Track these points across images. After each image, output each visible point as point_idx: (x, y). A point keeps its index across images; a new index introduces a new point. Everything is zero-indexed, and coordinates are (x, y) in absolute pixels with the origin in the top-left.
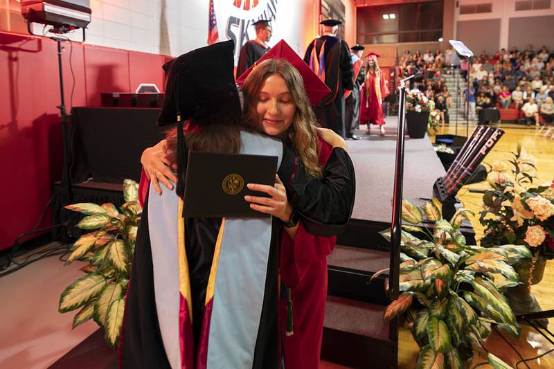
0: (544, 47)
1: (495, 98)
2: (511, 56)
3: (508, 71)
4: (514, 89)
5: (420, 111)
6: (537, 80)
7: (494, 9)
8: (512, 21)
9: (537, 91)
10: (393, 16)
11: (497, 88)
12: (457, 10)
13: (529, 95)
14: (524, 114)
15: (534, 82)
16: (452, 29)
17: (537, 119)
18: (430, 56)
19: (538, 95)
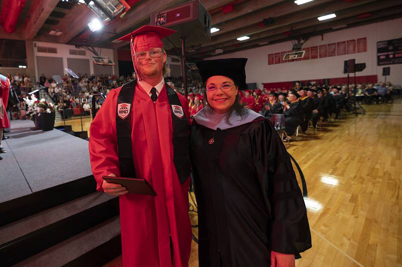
1: (68, 102)
5: (50, 112)
7: (58, 51)
9: (88, 98)
11: (68, 96)
12: (35, 49)
13: (85, 100)
14: (84, 109)
15: (86, 93)
16: (34, 61)
17: (91, 112)
18: (20, 78)
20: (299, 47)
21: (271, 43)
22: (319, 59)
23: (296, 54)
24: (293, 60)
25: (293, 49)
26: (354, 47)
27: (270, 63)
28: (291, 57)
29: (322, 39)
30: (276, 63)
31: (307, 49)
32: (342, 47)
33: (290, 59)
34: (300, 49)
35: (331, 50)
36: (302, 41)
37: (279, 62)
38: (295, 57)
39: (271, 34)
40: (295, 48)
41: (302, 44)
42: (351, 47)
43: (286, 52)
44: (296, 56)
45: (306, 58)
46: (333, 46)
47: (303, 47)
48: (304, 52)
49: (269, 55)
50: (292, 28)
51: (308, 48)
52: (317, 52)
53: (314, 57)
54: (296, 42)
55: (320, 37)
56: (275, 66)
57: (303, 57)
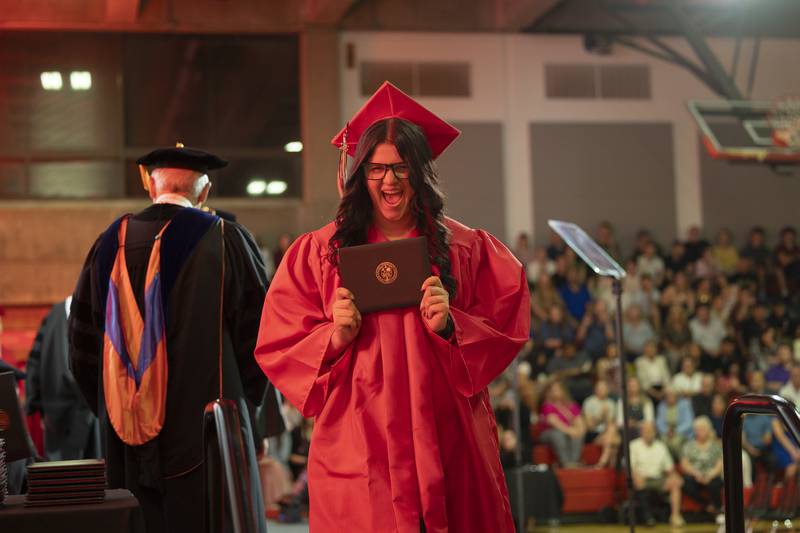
0: (643, 234)
2: (551, 267)
3: (549, 322)
4: (590, 392)
6: (652, 358)
7: (478, 81)
8: (541, 134)
9: (657, 396)
10: (82, 80)
13: (634, 413)
17: (675, 498)
19: (663, 408)
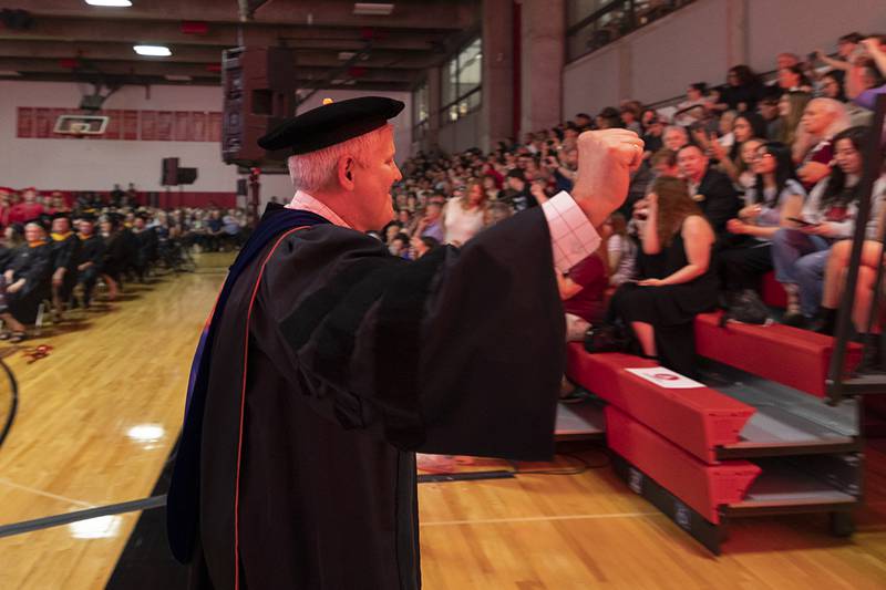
20: (95, 105)
21: (27, 76)
22: (138, 143)
23: (88, 121)
24: (80, 136)
25: (83, 108)
26: (204, 126)
27: (23, 133)
28: (75, 127)
29: (148, 97)
30: (39, 137)
31: (114, 114)
32: (183, 122)
33: (72, 131)
34: (96, 110)
35: (165, 126)
36: (104, 92)
37: (47, 133)
38: (83, 128)
39: (26, 53)
40: (87, 105)
41: (103, 99)
42: (199, 126)
43: (64, 111)
44: (88, 126)
45: (111, 135)
46: (168, 118)
47: (105, 106)
48: (106, 119)
49: (21, 109)
50: (80, 52)
51: (118, 112)
52: (135, 125)
53: (131, 137)
54: (90, 89)
55: (142, 90)
56: (34, 144)
57: (102, 131)
